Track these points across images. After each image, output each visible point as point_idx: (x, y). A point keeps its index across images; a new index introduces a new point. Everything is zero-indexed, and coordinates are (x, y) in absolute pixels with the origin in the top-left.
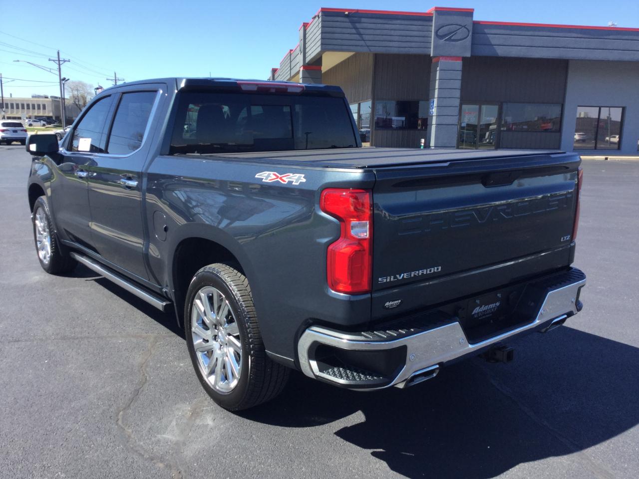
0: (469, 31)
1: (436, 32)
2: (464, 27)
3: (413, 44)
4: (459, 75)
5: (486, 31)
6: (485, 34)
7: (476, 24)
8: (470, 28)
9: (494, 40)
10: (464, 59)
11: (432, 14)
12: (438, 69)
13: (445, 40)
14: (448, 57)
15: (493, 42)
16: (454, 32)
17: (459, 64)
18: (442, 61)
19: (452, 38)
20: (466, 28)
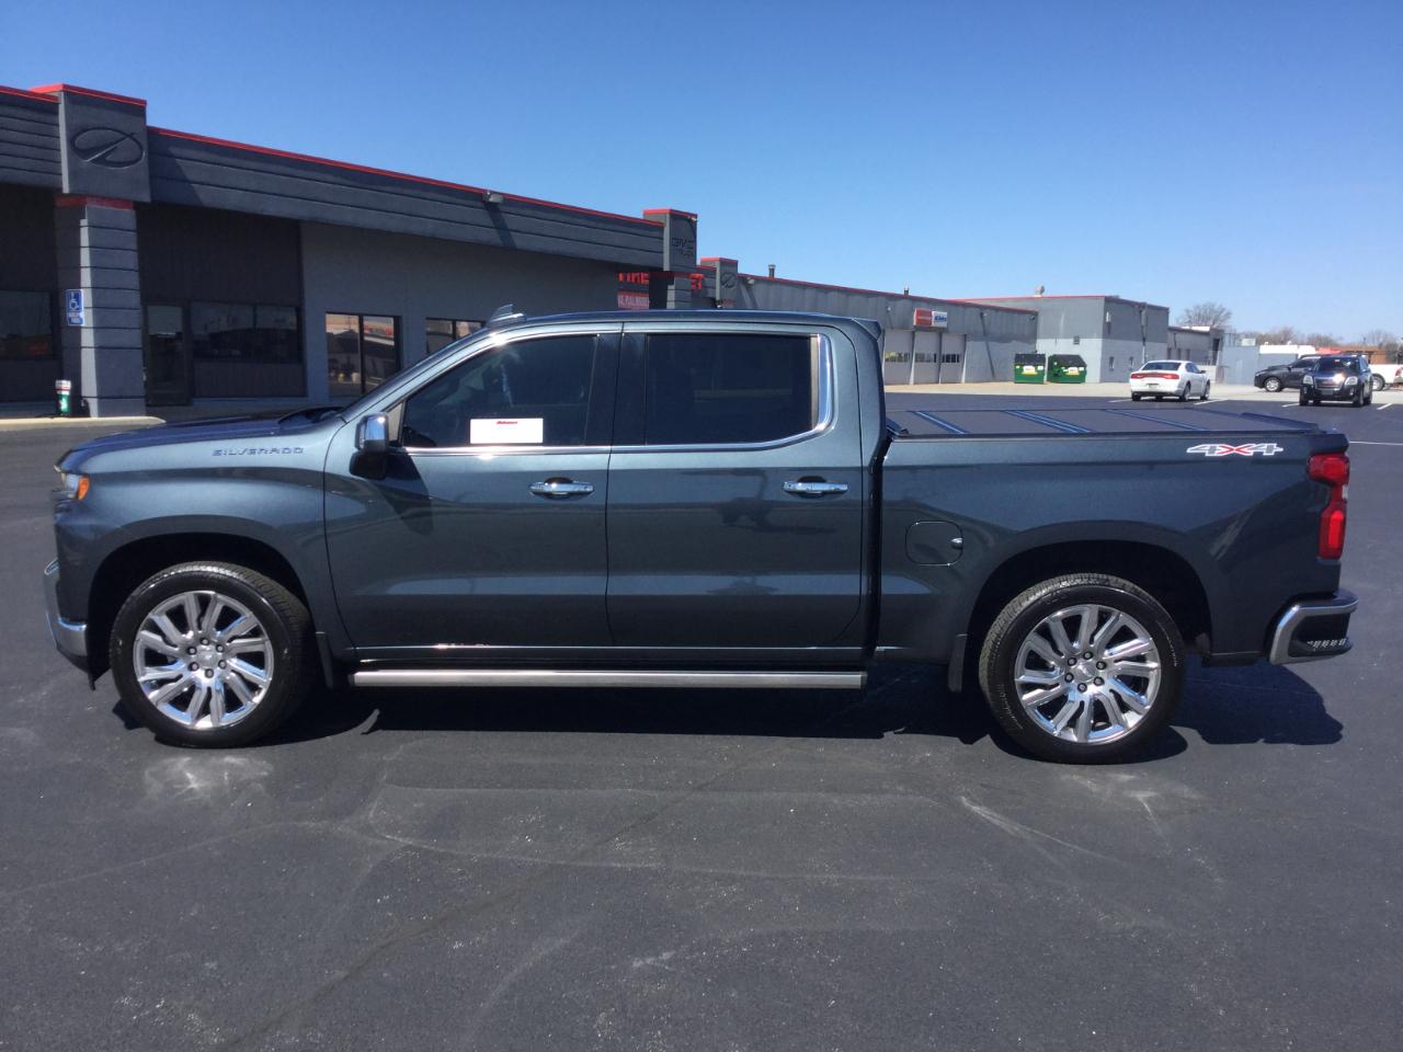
0: (141, 148)
1: (71, 141)
2: (131, 136)
3: (21, 162)
4: (131, 241)
5: (174, 150)
6: (171, 156)
7: (153, 133)
8: (144, 142)
9: (192, 171)
10: (138, 206)
11: (56, 98)
12: (84, 222)
13: (94, 161)
14: (103, 198)
15: (191, 176)
16: (107, 146)
17: (128, 217)
18: (91, 207)
19: (108, 158)
20: (135, 140)
